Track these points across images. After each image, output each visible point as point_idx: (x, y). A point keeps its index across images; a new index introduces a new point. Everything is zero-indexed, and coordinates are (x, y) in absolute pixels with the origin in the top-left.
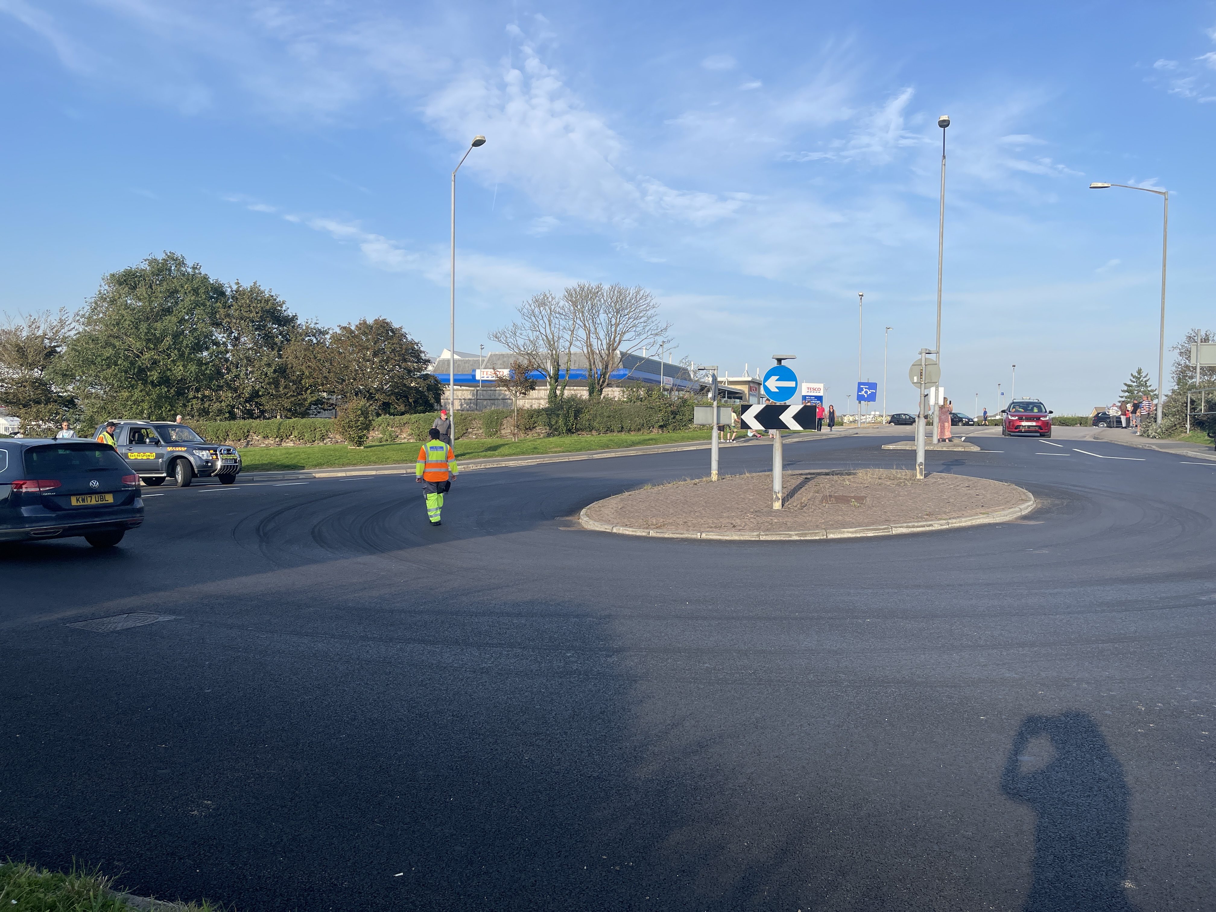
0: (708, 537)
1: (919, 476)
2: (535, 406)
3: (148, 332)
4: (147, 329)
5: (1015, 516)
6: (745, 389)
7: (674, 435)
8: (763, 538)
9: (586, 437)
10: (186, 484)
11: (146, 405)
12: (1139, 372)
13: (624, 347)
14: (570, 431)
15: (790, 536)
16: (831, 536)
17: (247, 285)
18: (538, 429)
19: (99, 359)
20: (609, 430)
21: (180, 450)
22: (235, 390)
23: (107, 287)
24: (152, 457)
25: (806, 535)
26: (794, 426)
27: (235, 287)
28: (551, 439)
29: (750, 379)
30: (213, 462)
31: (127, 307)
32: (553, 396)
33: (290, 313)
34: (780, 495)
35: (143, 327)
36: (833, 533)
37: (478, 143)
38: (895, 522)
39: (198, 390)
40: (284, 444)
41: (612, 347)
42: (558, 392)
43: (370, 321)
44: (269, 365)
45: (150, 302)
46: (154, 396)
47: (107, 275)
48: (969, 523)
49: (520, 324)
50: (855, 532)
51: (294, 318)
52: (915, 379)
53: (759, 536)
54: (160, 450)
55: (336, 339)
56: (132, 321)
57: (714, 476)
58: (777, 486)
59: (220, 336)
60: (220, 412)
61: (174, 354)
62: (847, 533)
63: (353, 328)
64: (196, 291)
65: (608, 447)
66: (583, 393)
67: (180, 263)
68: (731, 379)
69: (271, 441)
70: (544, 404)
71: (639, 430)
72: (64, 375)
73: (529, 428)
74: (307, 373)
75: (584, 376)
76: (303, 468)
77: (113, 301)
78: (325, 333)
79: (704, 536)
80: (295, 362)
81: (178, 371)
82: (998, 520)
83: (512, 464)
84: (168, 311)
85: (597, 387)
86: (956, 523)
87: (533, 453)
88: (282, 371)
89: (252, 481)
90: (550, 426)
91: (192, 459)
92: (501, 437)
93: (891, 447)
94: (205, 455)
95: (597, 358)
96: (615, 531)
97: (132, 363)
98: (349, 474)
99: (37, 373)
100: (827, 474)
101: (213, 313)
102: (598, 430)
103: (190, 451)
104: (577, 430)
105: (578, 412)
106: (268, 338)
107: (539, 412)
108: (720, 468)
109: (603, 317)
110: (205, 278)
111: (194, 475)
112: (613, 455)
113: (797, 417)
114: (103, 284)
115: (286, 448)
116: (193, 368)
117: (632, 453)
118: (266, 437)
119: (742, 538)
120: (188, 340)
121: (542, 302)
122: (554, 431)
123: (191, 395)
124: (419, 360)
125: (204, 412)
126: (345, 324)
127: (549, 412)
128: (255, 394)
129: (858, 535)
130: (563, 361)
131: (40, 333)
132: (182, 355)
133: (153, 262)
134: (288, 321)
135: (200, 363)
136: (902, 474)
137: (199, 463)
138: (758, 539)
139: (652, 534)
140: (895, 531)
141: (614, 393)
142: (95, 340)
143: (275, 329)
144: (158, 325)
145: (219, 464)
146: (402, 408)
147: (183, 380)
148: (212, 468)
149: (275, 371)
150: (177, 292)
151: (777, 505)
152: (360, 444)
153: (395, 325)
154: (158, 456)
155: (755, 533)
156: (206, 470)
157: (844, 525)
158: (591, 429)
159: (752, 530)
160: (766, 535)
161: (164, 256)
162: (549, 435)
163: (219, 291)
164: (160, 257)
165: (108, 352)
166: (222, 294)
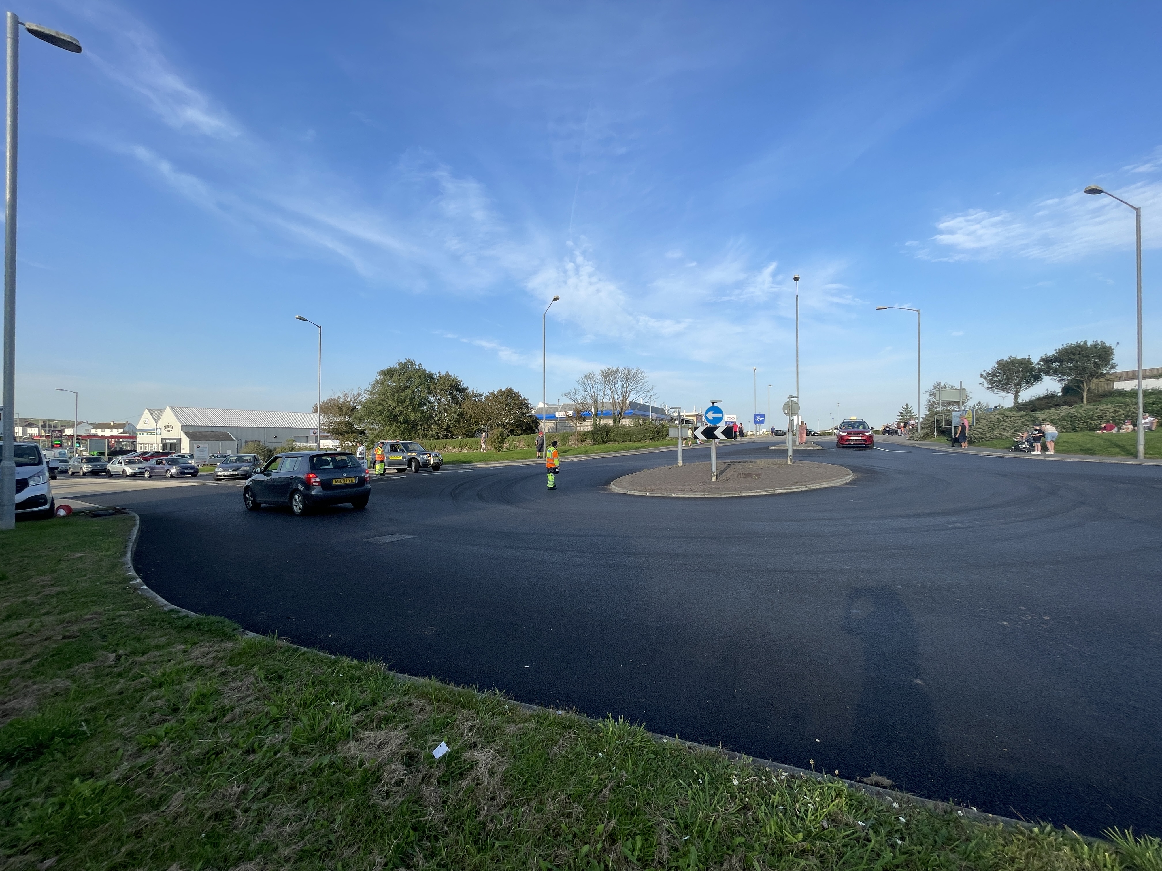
0: (678, 496)
1: (789, 463)
2: (586, 430)
3: (398, 398)
4: (398, 396)
5: (843, 483)
6: (694, 418)
7: (659, 443)
8: (706, 496)
9: (612, 445)
10: (417, 471)
11: (398, 433)
12: (907, 405)
13: (630, 399)
14: (604, 442)
15: (721, 494)
16: (743, 495)
17: (443, 373)
18: (588, 441)
19: (376, 411)
20: (624, 441)
21: (414, 455)
22: (439, 425)
23: (379, 377)
24: (401, 458)
25: (729, 494)
26: (723, 437)
27: (438, 375)
28: (595, 446)
29: (697, 414)
30: (429, 460)
31: (388, 386)
32: (595, 425)
33: (465, 386)
34: (715, 474)
35: (396, 395)
36: (744, 493)
37: (556, 299)
38: (777, 487)
39: (421, 425)
40: (463, 451)
41: (625, 398)
42: (597, 422)
43: (504, 389)
44: (455, 412)
45: (399, 383)
46: (402, 429)
47: (379, 371)
48: (818, 487)
49: (577, 388)
50: (756, 492)
51: (467, 388)
52: (786, 411)
54: (404, 455)
55: (487, 398)
56: (391, 393)
57: (680, 464)
58: (714, 468)
59: (432, 399)
60: (432, 436)
61: (410, 408)
62: (752, 493)
63: (495, 393)
64: (420, 377)
65: (624, 450)
66: (611, 423)
67: (413, 364)
68: (687, 414)
69: (456, 449)
70: (590, 428)
71: (640, 441)
72: (360, 419)
73: (583, 441)
74: (473, 416)
75: (610, 414)
76: (472, 462)
77: (382, 384)
78: (482, 395)
79: (676, 495)
80: (468, 411)
81: (412, 416)
82: (833, 485)
83: (575, 459)
84: (407, 387)
85: (618, 419)
86: (811, 487)
87: (585, 453)
88: (461, 415)
89: (448, 470)
90: (594, 440)
91: (419, 459)
92: (570, 445)
93: (774, 448)
94: (425, 457)
95: (617, 404)
96: (629, 493)
97: (391, 413)
98: (494, 465)
99: (347, 419)
100: (740, 462)
101: (428, 387)
102: (619, 442)
103: (418, 455)
104: (608, 441)
105: (608, 432)
106: (454, 399)
107: (588, 433)
108: (683, 460)
109: (619, 383)
110: (425, 370)
111: (420, 467)
112: (626, 454)
113: (723, 433)
114: (377, 375)
115: (464, 453)
116: (419, 414)
117: (636, 453)
118: (454, 448)
119: (696, 496)
120: (417, 401)
121: (588, 377)
122: (596, 442)
123: (419, 427)
124: (528, 408)
125: (425, 436)
126: (492, 391)
127: (593, 433)
128: (449, 426)
130: (599, 406)
131: (349, 400)
132: (414, 409)
133: (400, 364)
134: (463, 390)
135: (422, 412)
136: (781, 461)
137: (423, 461)
138: (704, 496)
139: (648, 494)
140: (777, 492)
141: (626, 422)
142: (374, 402)
143: (457, 394)
144: (403, 394)
145: (432, 461)
146: (520, 432)
147: (415, 421)
148: (429, 463)
149: (458, 415)
150: (412, 378)
151: (714, 479)
152: (499, 450)
153: (516, 391)
154: (403, 458)
155: (703, 494)
156: (426, 464)
157: (750, 489)
158: (615, 441)
159: (701, 492)
160: (709, 494)
161: (405, 361)
162: (593, 444)
163: (431, 377)
164: (404, 361)
165: (380, 408)
166: (432, 378)
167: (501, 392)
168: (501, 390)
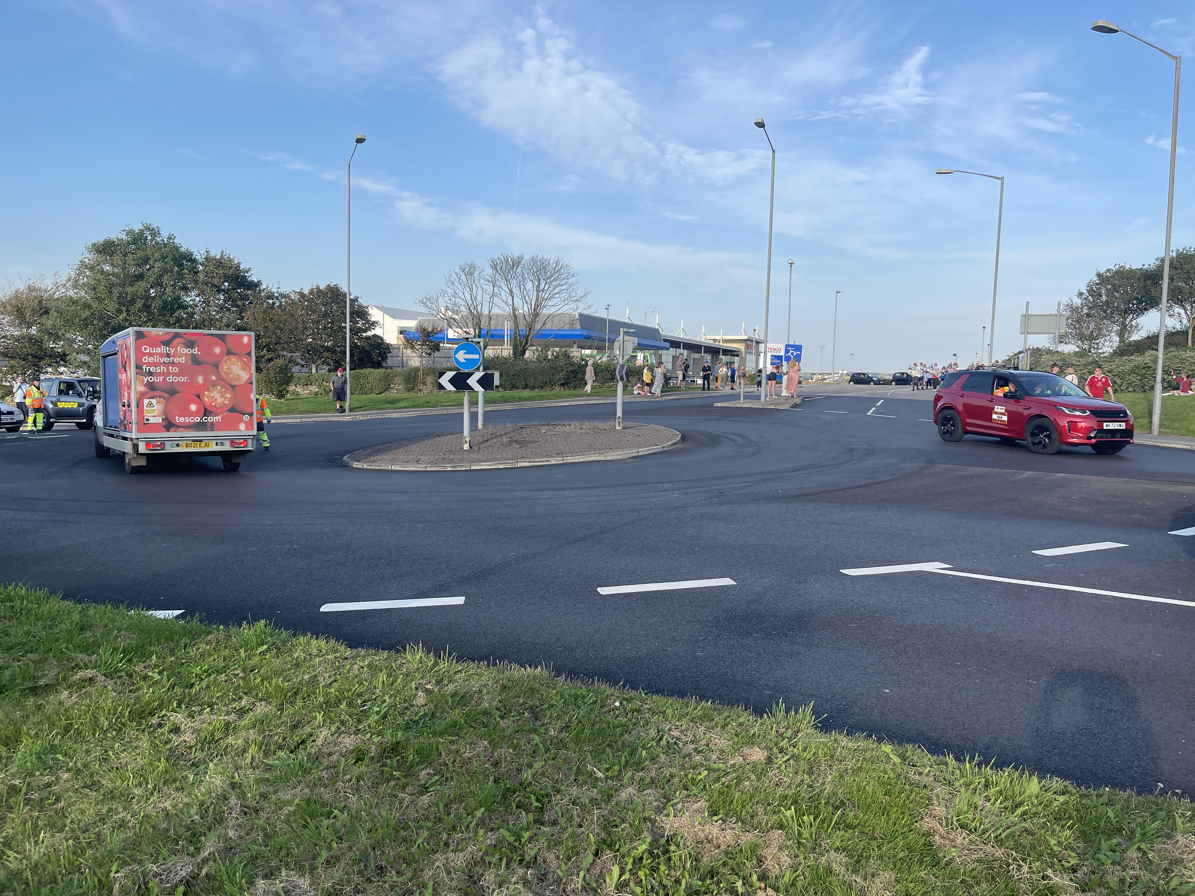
0: (395, 468)
3: (120, 296)
4: (119, 293)
6: (741, 347)
15: (446, 467)
17: (216, 253)
19: (77, 320)
23: (88, 255)
24: (75, 406)
25: (456, 467)
27: (205, 256)
29: (746, 337)
31: (104, 273)
33: (255, 279)
34: (467, 439)
35: (116, 291)
36: (475, 466)
37: (360, 141)
41: (538, 309)
43: (323, 287)
45: (125, 269)
47: (90, 245)
50: (490, 465)
51: (258, 283)
53: (426, 467)
54: (81, 401)
56: (106, 287)
63: (306, 292)
64: (167, 258)
67: (155, 234)
71: (542, 387)
74: (263, 333)
75: (509, 336)
77: (92, 269)
84: (140, 277)
85: (520, 348)
99: (34, 330)
101: (182, 279)
110: (177, 249)
114: (86, 252)
124: (366, 321)
126: (300, 289)
129: (492, 467)
131: (38, 294)
133: (129, 232)
134: (251, 286)
140: (520, 465)
142: (76, 303)
143: (239, 292)
144: (130, 289)
150: (151, 259)
151: (466, 447)
152: (281, 397)
160: (431, 467)
161: (141, 227)
163: (189, 257)
164: (137, 227)
165: (86, 313)
166: (193, 261)
167: (318, 292)
168: (318, 288)
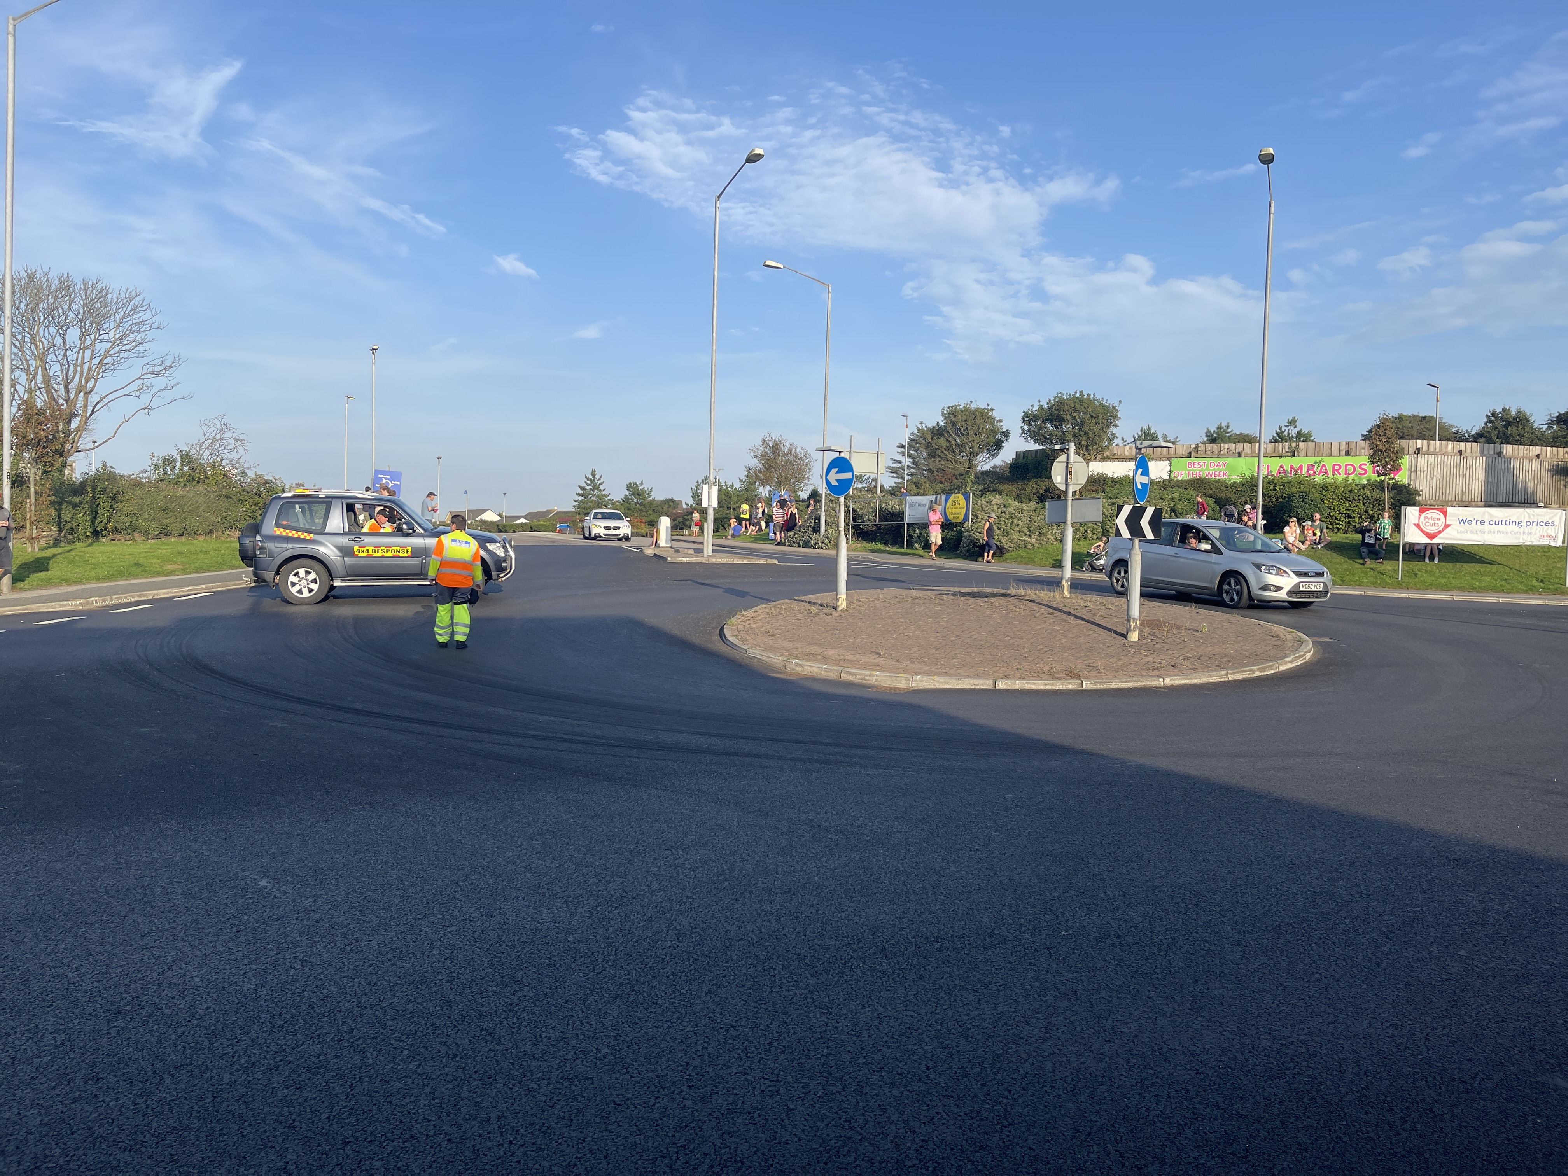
0: (1173, 682)
12: (593, 474)
14: (95, 534)
79: (1168, 681)
90: (61, 524)
102: (147, 533)
104: (109, 532)
105: (113, 500)
122: (68, 533)
127: (56, 499)
138: (1226, 679)
151: (1137, 636)
155: (1224, 672)
158: (133, 529)
160: (1234, 673)
